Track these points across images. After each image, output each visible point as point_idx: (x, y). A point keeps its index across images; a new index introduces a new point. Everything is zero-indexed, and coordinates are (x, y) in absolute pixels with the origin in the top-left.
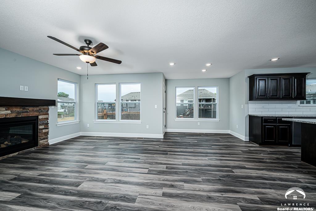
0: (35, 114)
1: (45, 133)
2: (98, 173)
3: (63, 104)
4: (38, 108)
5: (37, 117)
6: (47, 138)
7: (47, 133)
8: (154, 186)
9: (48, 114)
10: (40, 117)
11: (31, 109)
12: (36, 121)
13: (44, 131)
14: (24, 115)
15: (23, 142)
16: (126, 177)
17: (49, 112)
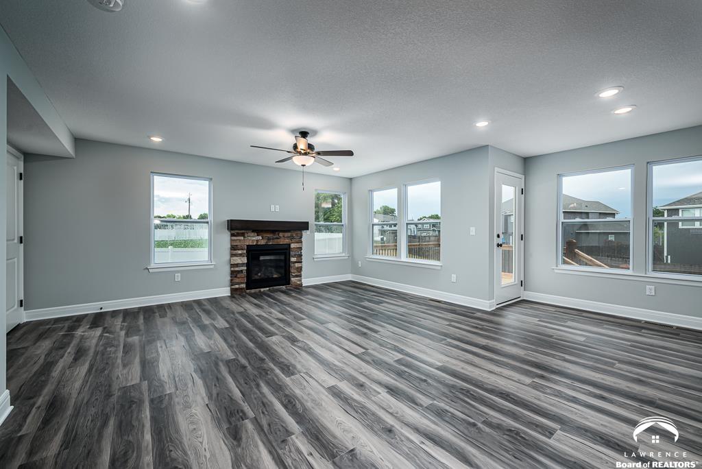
0: (287, 241)
1: (298, 268)
2: (301, 332)
3: (383, 227)
4: (289, 234)
5: (289, 245)
6: (300, 276)
7: (300, 269)
8: (337, 373)
9: (302, 242)
10: (293, 246)
11: (281, 234)
12: (288, 251)
13: (297, 265)
14: (275, 242)
15: (275, 276)
16: (322, 347)
17: (303, 239)
